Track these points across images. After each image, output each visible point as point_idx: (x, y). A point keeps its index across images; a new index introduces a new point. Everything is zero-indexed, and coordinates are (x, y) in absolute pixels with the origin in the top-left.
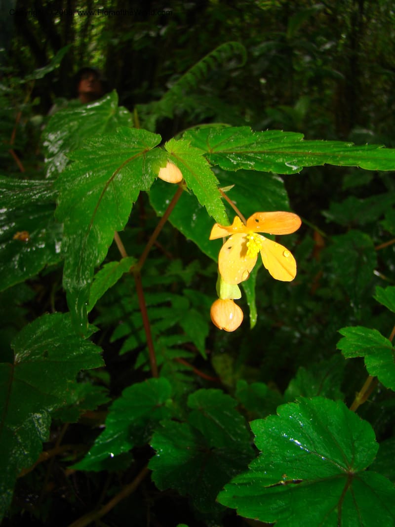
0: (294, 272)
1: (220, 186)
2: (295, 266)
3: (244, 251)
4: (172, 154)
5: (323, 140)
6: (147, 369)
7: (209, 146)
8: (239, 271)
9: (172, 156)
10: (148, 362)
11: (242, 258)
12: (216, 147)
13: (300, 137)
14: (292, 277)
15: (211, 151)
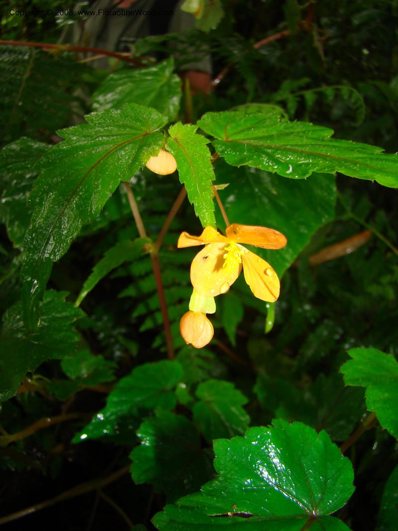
0: (277, 292)
1: (215, 183)
2: (279, 286)
3: (220, 263)
4: (176, 139)
5: (351, 141)
6: (163, 350)
7: (226, 132)
8: (217, 283)
9: (175, 142)
10: (164, 344)
11: (216, 272)
12: (235, 134)
13: (328, 133)
14: (274, 298)
15: (227, 138)
